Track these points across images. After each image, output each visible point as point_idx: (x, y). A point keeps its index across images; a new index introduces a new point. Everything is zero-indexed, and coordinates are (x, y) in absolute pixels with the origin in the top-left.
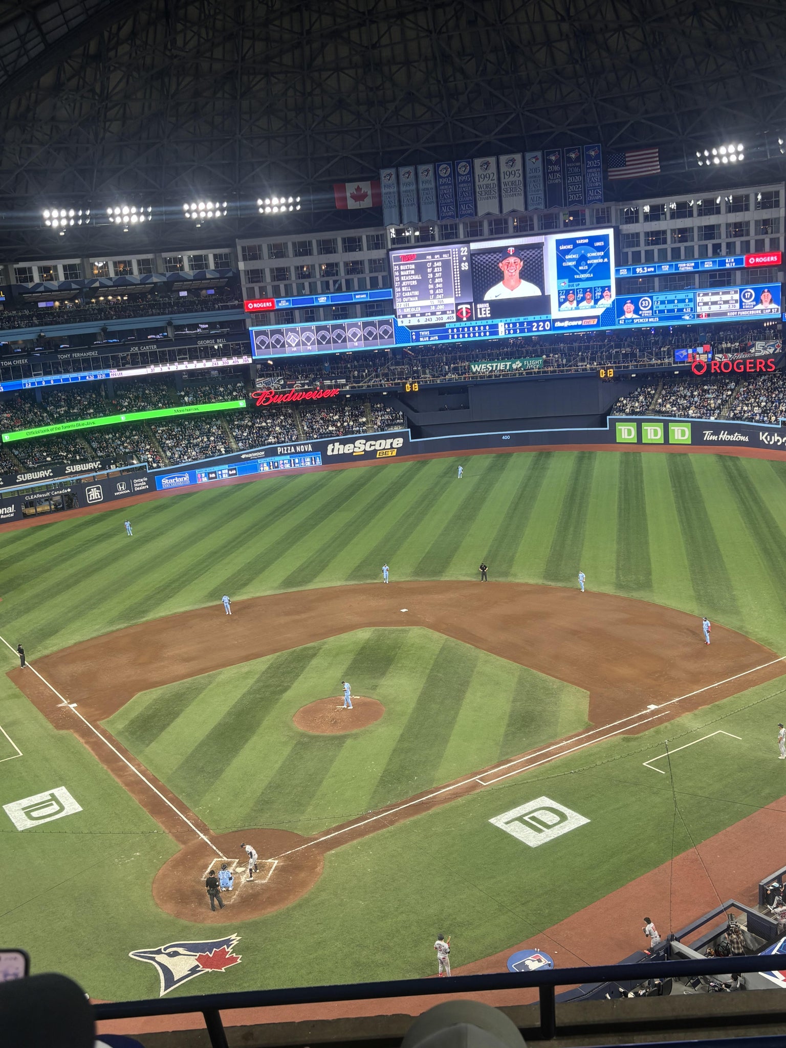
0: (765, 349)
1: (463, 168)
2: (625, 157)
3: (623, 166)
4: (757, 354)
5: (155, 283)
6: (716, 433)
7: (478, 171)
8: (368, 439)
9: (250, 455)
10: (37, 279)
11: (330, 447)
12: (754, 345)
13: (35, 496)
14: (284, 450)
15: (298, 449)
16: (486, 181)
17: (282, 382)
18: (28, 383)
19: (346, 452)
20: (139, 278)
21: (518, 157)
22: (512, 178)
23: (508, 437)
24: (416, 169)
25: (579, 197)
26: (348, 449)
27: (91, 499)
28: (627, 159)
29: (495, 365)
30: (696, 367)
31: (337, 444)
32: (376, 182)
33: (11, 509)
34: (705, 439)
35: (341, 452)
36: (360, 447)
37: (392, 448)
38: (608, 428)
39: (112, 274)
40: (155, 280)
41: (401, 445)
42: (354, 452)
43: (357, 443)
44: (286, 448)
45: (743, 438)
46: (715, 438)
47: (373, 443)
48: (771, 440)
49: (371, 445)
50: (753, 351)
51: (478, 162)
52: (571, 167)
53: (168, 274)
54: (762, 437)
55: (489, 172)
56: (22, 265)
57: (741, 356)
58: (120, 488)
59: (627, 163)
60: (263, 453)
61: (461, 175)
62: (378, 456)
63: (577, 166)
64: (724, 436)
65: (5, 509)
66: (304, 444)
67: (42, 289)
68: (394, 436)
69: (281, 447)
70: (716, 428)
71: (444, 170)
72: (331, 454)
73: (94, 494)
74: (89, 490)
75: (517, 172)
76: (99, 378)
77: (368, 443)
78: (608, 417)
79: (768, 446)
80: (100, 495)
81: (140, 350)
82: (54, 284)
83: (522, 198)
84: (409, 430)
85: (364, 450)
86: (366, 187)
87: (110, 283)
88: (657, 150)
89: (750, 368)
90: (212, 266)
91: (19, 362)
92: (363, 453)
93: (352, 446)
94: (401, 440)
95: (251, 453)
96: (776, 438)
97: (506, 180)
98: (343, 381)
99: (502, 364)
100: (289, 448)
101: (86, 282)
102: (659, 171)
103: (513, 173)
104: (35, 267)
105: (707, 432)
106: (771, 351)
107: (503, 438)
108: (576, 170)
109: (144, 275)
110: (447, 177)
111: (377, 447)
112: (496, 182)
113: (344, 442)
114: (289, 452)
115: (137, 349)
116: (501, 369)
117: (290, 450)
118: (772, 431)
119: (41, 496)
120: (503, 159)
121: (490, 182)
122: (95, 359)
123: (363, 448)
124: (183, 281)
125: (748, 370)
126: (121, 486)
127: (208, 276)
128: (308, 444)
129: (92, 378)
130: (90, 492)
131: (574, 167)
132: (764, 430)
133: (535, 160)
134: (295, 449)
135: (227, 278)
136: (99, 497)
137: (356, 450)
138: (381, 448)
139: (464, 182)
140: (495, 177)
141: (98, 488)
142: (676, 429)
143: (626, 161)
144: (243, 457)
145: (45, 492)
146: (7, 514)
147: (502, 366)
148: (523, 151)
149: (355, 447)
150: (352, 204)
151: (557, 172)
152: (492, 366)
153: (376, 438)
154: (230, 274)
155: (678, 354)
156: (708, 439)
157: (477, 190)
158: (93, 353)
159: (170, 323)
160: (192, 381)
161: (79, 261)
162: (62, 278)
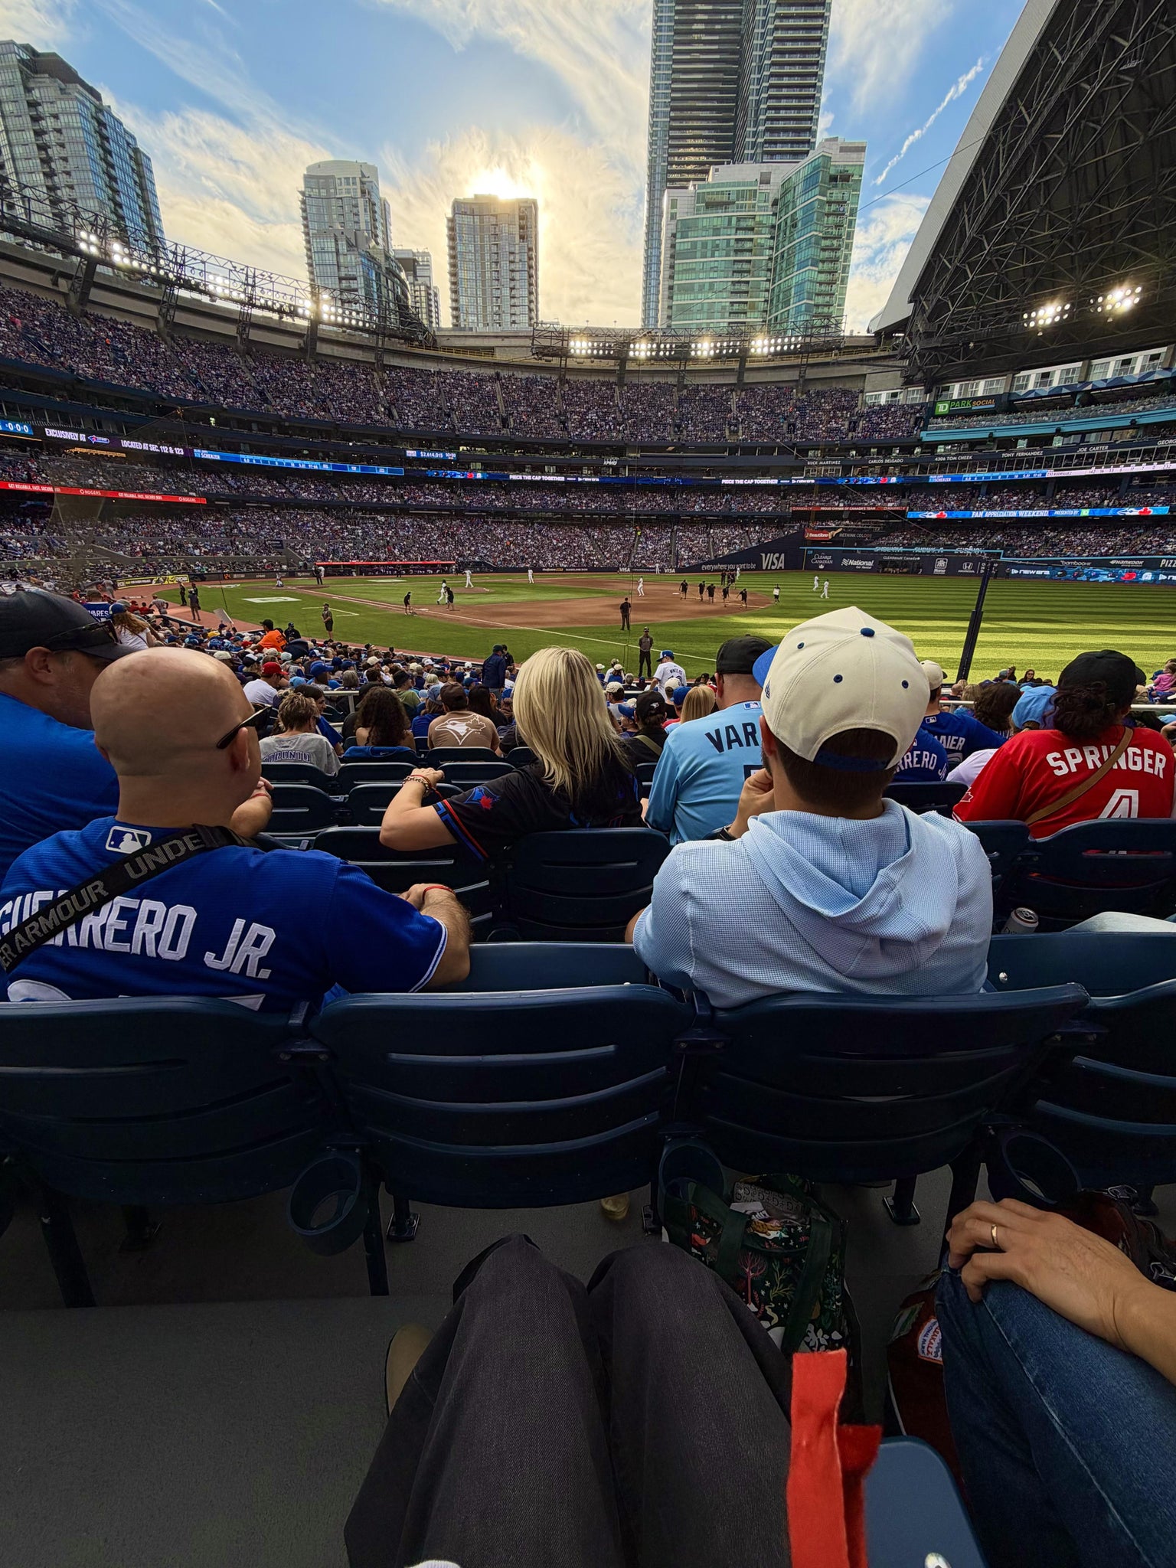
5: (1156, 381)
9: (1123, 562)
10: (1030, 387)
18: (968, 477)
20: (1138, 377)
33: (870, 564)
39: (1110, 375)
40: (1156, 377)
56: (1023, 373)
58: (966, 567)
65: (867, 562)
67: (1032, 395)
69: (1167, 559)
76: (1024, 477)
81: (1088, 450)
82: (1046, 391)
87: (1105, 385)
91: (964, 458)
95: (1124, 560)
101: (1079, 385)
104: (1034, 375)
109: (1146, 372)
115: (1085, 449)
122: (1039, 460)
126: (969, 566)
129: (1028, 476)
144: (1113, 562)
146: (867, 566)
158: (1038, 453)
159: (1133, 423)
160: (1142, 487)
161: (1080, 364)
162: (1055, 384)
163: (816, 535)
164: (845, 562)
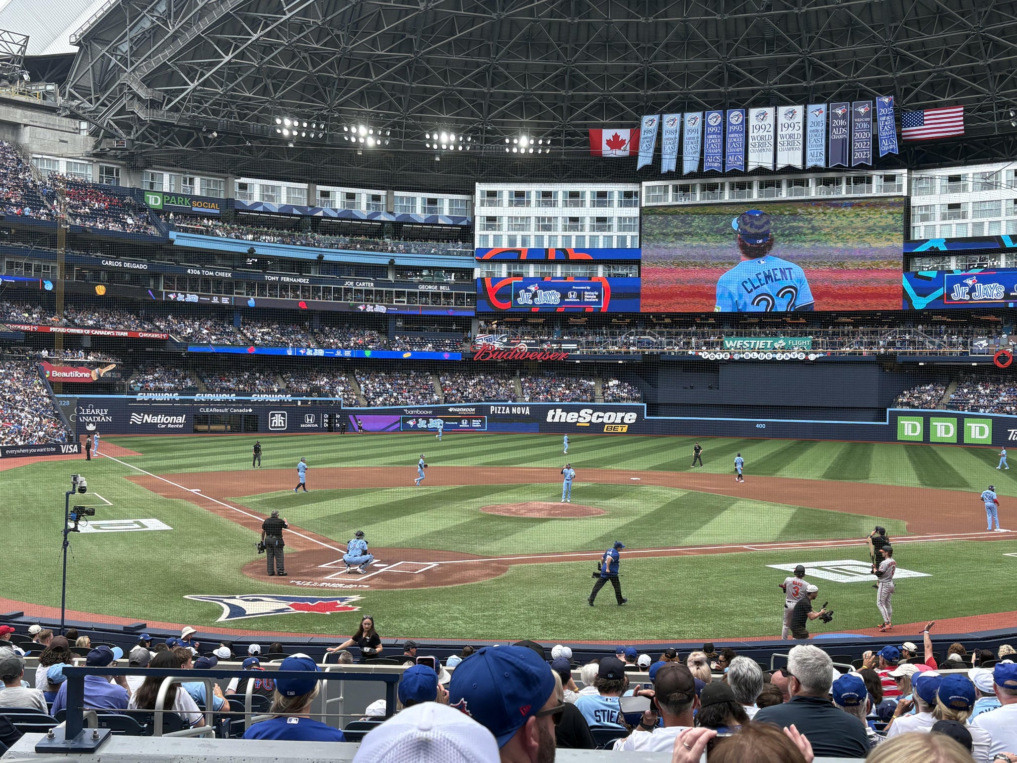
1: (735, 116)
2: (924, 116)
3: (920, 125)
5: (383, 222)
7: (753, 121)
8: (596, 409)
10: (255, 198)
11: (551, 412)
13: (211, 410)
14: (498, 409)
15: (514, 410)
16: (761, 133)
17: (505, 340)
19: (569, 420)
20: (365, 214)
21: (799, 109)
22: (790, 131)
23: (763, 426)
24: (682, 116)
25: (867, 155)
26: (572, 417)
27: (273, 425)
28: (925, 118)
29: (753, 342)
30: (999, 358)
31: (559, 411)
32: (635, 128)
33: (181, 419)
34: (1010, 439)
35: (563, 420)
36: (586, 417)
37: (622, 423)
38: (887, 423)
39: (338, 206)
40: (383, 218)
41: (634, 421)
42: (577, 422)
43: (583, 413)
44: (500, 408)
47: (601, 414)
49: (598, 417)
51: (753, 112)
52: (859, 122)
53: (398, 213)
55: (766, 123)
56: (243, 180)
58: (308, 420)
59: (925, 122)
60: (474, 410)
61: (732, 125)
62: (605, 431)
63: (866, 122)
65: (175, 418)
66: (521, 406)
67: (260, 209)
68: (627, 409)
69: (495, 406)
71: (714, 118)
72: (551, 421)
73: (278, 420)
74: (273, 415)
75: (796, 125)
77: (596, 414)
78: (888, 410)
80: (284, 424)
81: (355, 285)
82: (275, 207)
83: (799, 153)
84: (645, 405)
85: (590, 422)
86: (625, 134)
87: (335, 215)
88: (962, 109)
90: (446, 212)
91: (222, 274)
92: (588, 425)
93: (576, 415)
94: (634, 415)
95: (460, 407)
97: (783, 133)
98: (574, 346)
99: (762, 342)
100: (504, 408)
101: (309, 209)
102: (963, 132)
103: (792, 125)
104: (257, 185)
105: (1013, 431)
107: (758, 426)
108: (865, 125)
109: (372, 211)
110: (717, 126)
111: (606, 420)
112: (772, 134)
113: (567, 409)
114: (503, 412)
115: (352, 283)
116: (761, 347)
117: (505, 411)
119: (218, 411)
120: (782, 110)
121: (765, 133)
122: (305, 288)
123: (588, 420)
124: (412, 224)
126: (310, 418)
127: (440, 222)
128: (525, 406)
130: (274, 418)
131: (863, 122)
133: (817, 112)
134: (511, 410)
135: (460, 226)
136: (283, 425)
137: (581, 420)
138: (611, 421)
139: (736, 132)
140: (772, 129)
141: (283, 415)
142: (973, 425)
143: (924, 120)
144: (451, 410)
145: (222, 408)
146: (176, 424)
147: (761, 344)
148: (805, 102)
149: (579, 416)
150: (607, 151)
151: (843, 127)
152: (750, 343)
153: (605, 409)
154: (464, 223)
155: (976, 344)
156: (1014, 439)
157: (750, 141)
158: (304, 281)
159: (392, 262)
160: (406, 329)
161: (305, 186)
162: (284, 201)
163: (65, 375)
164: (136, 418)
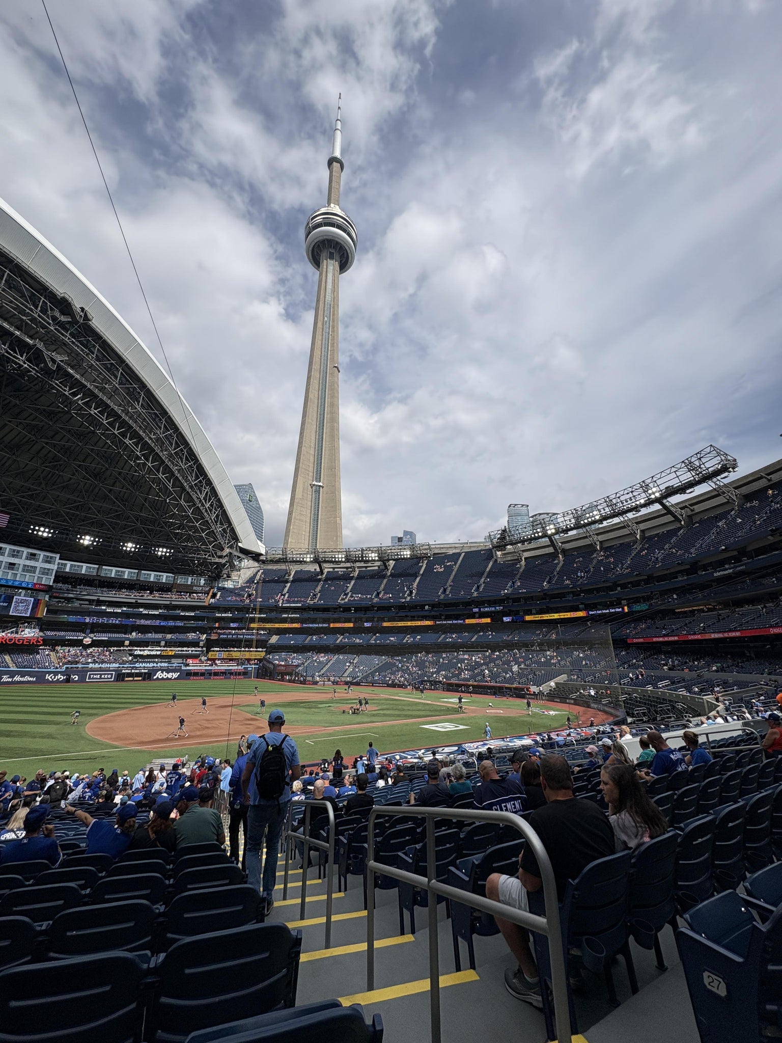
0: (29, 633)
4: (25, 636)
6: (13, 677)
12: (24, 631)
45: (31, 679)
46: (10, 680)
48: (55, 678)
50: (23, 633)
54: (48, 677)
57: (16, 636)
64: (17, 678)
70: (12, 674)
79: (52, 682)
88: (10, 517)
89: (27, 642)
96: (59, 676)
105: (5, 676)
106: (32, 635)
118: (56, 674)
125: (25, 643)
132: (50, 673)
